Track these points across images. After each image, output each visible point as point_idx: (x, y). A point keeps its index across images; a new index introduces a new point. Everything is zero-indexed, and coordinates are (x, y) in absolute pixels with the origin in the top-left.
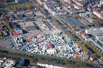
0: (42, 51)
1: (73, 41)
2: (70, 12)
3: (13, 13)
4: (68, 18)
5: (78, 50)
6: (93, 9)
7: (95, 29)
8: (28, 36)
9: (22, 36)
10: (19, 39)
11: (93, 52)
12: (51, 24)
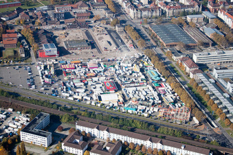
0: (91, 98)
1: (164, 77)
2: (167, 10)
3: (45, 8)
4: (162, 24)
5: (169, 98)
6: (219, 6)
7: (215, 53)
8: (68, 62)
9: (56, 60)
10: (48, 67)
11: (203, 104)
12: (122, 36)
